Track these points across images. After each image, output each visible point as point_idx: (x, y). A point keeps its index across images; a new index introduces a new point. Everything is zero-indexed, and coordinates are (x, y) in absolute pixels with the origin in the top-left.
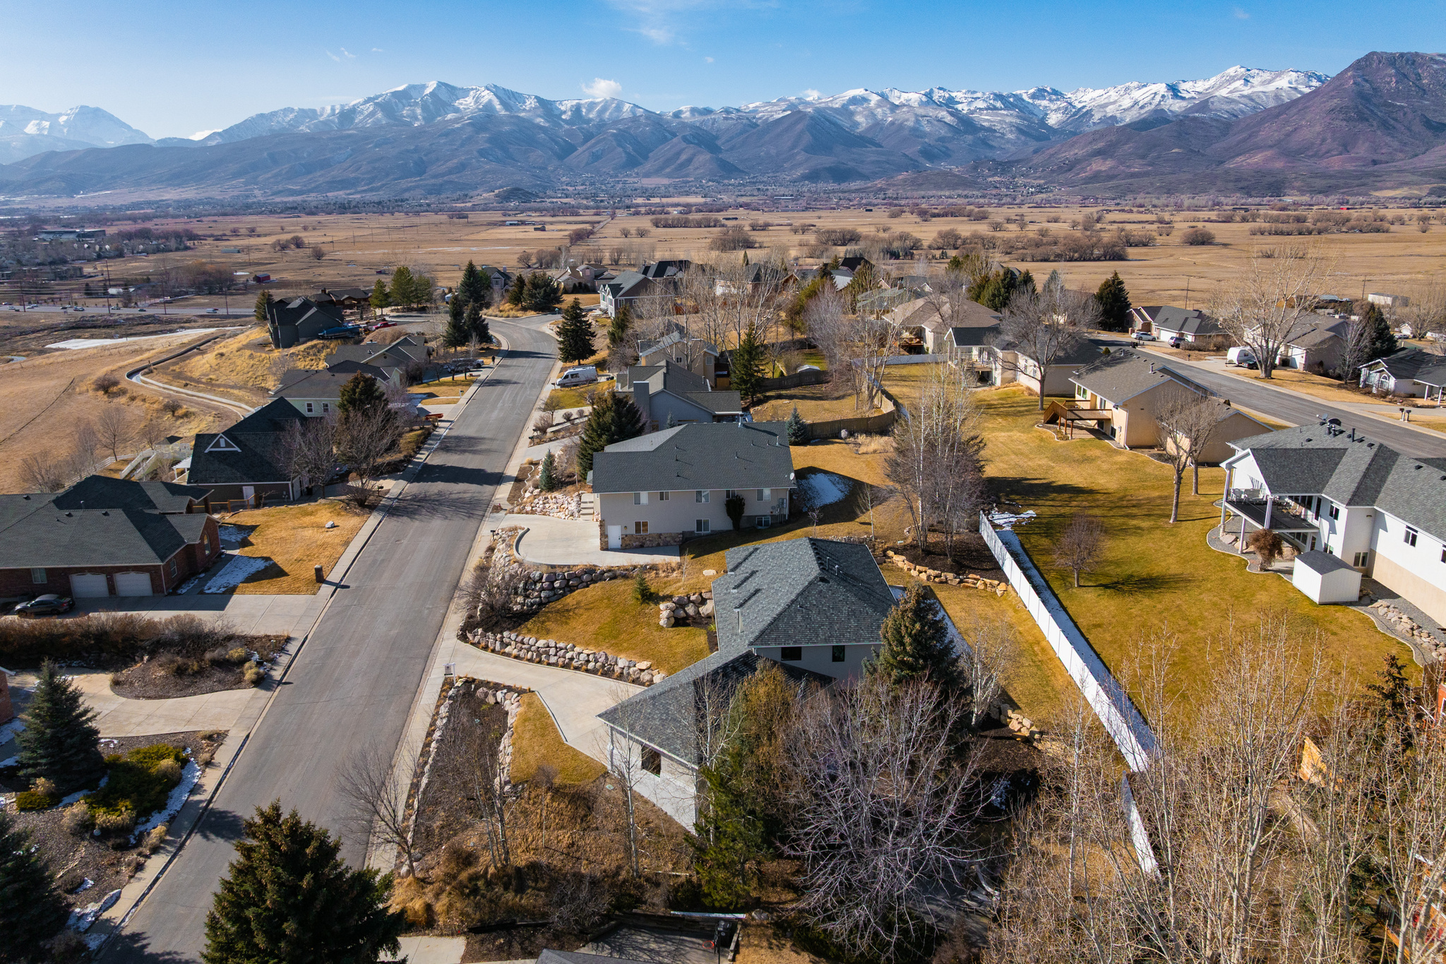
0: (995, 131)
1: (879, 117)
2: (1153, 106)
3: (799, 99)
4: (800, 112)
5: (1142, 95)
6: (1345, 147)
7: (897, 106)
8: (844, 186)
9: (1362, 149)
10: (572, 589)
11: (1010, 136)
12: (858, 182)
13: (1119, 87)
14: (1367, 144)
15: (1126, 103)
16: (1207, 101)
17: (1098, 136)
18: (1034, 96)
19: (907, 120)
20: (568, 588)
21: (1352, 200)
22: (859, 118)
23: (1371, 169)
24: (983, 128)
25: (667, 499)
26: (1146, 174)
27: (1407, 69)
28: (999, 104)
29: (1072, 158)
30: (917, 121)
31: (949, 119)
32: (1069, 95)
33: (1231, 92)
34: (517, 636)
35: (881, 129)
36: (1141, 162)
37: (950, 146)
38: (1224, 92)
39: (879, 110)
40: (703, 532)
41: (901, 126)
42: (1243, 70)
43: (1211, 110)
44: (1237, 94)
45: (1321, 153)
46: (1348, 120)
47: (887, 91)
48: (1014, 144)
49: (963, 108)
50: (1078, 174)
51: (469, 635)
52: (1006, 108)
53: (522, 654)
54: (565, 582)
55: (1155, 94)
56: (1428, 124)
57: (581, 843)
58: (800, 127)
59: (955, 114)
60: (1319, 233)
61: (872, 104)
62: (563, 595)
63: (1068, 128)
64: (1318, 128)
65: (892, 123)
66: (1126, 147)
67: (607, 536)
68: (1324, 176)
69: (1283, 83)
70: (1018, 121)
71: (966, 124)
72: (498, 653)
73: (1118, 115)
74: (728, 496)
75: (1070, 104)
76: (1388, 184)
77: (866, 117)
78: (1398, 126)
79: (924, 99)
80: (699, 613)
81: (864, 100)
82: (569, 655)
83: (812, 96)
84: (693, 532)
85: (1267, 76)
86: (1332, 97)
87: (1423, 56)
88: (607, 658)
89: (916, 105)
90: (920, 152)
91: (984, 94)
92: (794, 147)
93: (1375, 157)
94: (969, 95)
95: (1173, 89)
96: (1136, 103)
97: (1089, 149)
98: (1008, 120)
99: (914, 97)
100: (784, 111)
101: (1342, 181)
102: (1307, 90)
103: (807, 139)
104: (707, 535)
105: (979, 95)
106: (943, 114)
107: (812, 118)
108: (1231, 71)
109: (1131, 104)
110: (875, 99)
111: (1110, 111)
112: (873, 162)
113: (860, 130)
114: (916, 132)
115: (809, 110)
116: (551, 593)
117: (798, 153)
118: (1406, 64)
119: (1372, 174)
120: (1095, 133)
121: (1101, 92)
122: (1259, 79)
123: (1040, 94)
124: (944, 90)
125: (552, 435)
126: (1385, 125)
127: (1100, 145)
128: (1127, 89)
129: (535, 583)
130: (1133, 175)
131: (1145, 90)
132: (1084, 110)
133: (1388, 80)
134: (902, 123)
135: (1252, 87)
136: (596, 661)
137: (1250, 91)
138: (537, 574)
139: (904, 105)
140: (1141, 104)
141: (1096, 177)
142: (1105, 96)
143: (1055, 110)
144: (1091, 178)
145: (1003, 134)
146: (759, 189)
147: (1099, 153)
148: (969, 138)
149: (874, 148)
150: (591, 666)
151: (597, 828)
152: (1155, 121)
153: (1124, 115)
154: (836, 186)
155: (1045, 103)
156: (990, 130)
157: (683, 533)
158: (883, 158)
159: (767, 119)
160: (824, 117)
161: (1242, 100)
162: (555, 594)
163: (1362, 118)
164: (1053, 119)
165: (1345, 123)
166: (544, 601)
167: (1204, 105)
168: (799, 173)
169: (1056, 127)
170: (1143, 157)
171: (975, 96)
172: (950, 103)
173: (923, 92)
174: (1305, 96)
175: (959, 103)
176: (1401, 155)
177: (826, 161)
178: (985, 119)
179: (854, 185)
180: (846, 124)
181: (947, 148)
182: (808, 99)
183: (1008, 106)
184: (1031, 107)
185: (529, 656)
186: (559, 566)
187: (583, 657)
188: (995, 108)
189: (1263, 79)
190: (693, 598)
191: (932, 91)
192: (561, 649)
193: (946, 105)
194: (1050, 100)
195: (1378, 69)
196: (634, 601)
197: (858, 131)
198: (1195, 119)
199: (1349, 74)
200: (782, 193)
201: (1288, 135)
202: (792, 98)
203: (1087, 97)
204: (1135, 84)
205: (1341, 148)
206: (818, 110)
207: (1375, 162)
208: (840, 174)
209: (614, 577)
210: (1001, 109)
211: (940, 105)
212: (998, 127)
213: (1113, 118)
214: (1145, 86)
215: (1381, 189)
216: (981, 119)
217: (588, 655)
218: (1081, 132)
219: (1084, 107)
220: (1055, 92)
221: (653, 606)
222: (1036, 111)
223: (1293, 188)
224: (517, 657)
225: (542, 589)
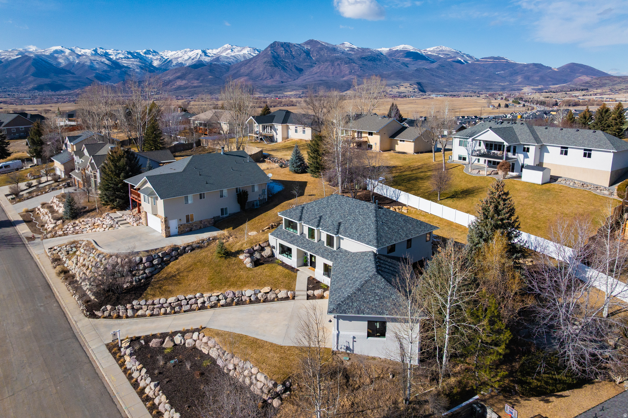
0: (130, 68)
1: (71, 60)
2: (197, 59)
3: (25, 50)
4: (27, 56)
5: (192, 54)
6: (272, 76)
7: (80, 55)
8: (58, 93)
9: (277, 77)
10: (167, 263)
11: (137, 70)
12: (65, 91)
13: (182, 51)
14: (279, 75)
15: (186, 57)
16: (218, 57)
17: (177, 70)
18: (145, 53)
19: (86, 62)
20: (164, 263)
21: (279, 95)
22: (61, 60)
23: (281, 84)
24: (124, 67)
25: (204, 198)
26: (200, 86)
27: (287, 48)
28: (130, 56)
29: (168, 80)
30: (91, 63)
31: (107, 62)
32: (161, 53)
33: (227, 54)
34: (146, 301)
35: (73, 66)
36: (198, 81)
37: (109, 74)
38: (224, 54)
39: (71, 57)
40: (225, 216)
41: (83, 65)
42: (230, 46)
43: (221, 61)
44: (230, 55)
45: (264, 78)
46: (271, 66)
47: (74, 48)
48: (140, 74)
49: (113, 57)
50: (171, 87)
51: (96, 313)
52: (133, 58)
53: (155, 312)
54: (160, 259)
55: (197, 54)
56: (297, 69)
57: (357, 400)
58: (28, 64)
59: (110, 60)
60: (274, 107)
61: (67, 54)
62: (162, 268)
63: (163, 67)
64: (261, 69)
65: (79, 63)
66: (190, 75)
67: (169, 228)
68: (267, 87)
69: (246, 51)
70: (140, 64)
71: (115, 64)
72: (132, 317)
73: (183, 62)
74: (237, 191)
75: (162, 57)
76: (289, 90)
77: (64, 60)
78: (287, 69)
79: (93, 52)
80: (262, 256)
81: (62, 52)
82: (200, 301)
83: (32, 48)
84: (219, 216)
85: (239, 48)
86: (264, 57)
87: (292, 44)
88: (234, 294)
89: (90, 55)
90: (95, 77)
91: (122, 51)
92: (26, 73)
93: (283, 80)
94: (115, 52)
95: (204, 52)
96: (190, 58)
97: (174, 76)
98: (135, 63)
99: (88, 52)
100: (17, 55)
101: (273, 89)
102: (255, 55)
103: (33, 70)
104: (227, 217)
105: (120, 52)
106: (104, 59)
107: (34, 59)
108: (226, 46)
109: (188, 58)
110: (67, 52)
111: (180, 60)
112: (71, 82)
113: (62, 66)
114: (92, 67)
115: (32, 55)
116: (153, 269)
117: (29, 77)
118: (286, 46)
119: (282, 86)
120: (176, 69)
121: (174, 52)
122: (237, 50)
123: (148, 52)
124: (103, 49)
125: (27, 195)
126: (283, 68)
127: (179, 74)
128: (185, 51)
129: (138, 264)
130: (195, 87)
131: (193, 52)
132: (169, 60)
133: (282, 52)
134: (84, 63)
135: (234, 53)
136: (226, 298)
137: (234, 54)
138: (138, 259)
139: (84, 55)
140: (192, 58)
141: (179, 88)
142: (177, 54)
143: (156, 60)
144: (178, 88)
145: (134, 69)
146: (9, 95)
147: (178, 78)
148: (118, 71)
149: (71, 75)
150: (222, 302)
151: (359, 387)
152: (198, 65)
153: (186, 62)
154: (53, 93)
155: (151, 56)
156: (127, 67)
157: (214, 218)
158: (77, 80)
159: (8, 59)
160: (42, 59)
161: (232, 57)
162: (156, 269)
163: (276, 66)
164: (156, 63)
165: (270, 67)
166: (149, 275)
167: (218, 59)
168: (31, 86)
169: (157, 67)
170: (198, 80)
171: (118, 52)
172: (106, 55)
173: (92, 49)
174: (254, 57)
175: (111, 55)
176: (290, 80)
177: (47, 81)
178: (125, 62)
179: (64, 92)
180: (54, 63)
181: (108, 75)
182: (30, 50)
183: (134, 57)
184: (145, 58)
185: (163, 310)
186: (152, 250)
187: (213, 299)
188: (128, 58)
189: (238, 50)
190: (255, 248)
191: (96, 49)
192: (190, 299)
193: (104, 55)
194: (153, 55)
195: (278, 48)
196: (219, 259)
197: (61, 66)
198: (215, 64)
199: (269, 49)
200: (24, 96)
201: (251, 71)
202: (21, 49)
203: (169, 54)
204: (188, 49)
205: (270, 77)
206: (37, 56)
207: (282, 82)
208: (55, 87)
209: (193, 249)
210: (131, 58)
211: (102, 56)
212: (131, 66)
213: (181, 63)
214: (192, 51)
215: (287, 92)
216: (123, 63)
217: (218, 296)
218: (168, 70)
219: (168, 58)
220: (155, 52)
221: (234, 258)
222: (147, 60)
223: (257, 91)
224: (152, 315)
225: (145, 268)
